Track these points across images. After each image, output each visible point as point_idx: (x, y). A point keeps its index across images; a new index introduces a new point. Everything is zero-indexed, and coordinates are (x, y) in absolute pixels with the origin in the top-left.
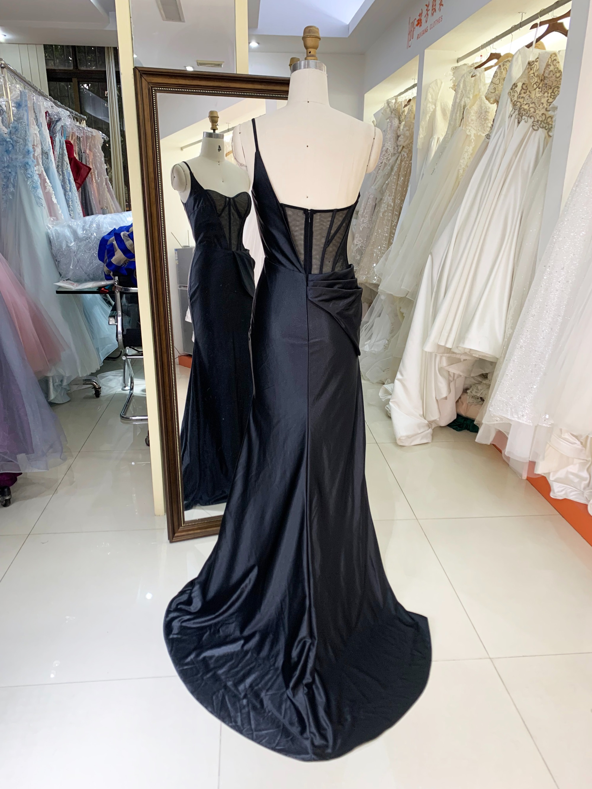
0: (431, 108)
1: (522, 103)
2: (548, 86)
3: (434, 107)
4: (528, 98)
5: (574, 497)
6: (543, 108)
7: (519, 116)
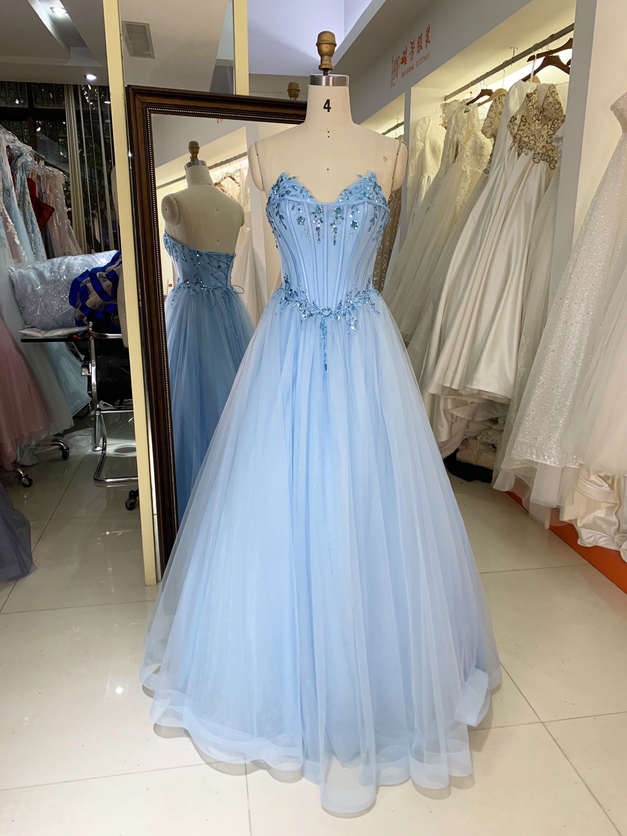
0: (420, 146)
1: (522, 136)
2: (548, 118)
3: (423, 145)
4: (528, 130)
5: (603, 543)
6: (543, 141)
7: (519, 149)
